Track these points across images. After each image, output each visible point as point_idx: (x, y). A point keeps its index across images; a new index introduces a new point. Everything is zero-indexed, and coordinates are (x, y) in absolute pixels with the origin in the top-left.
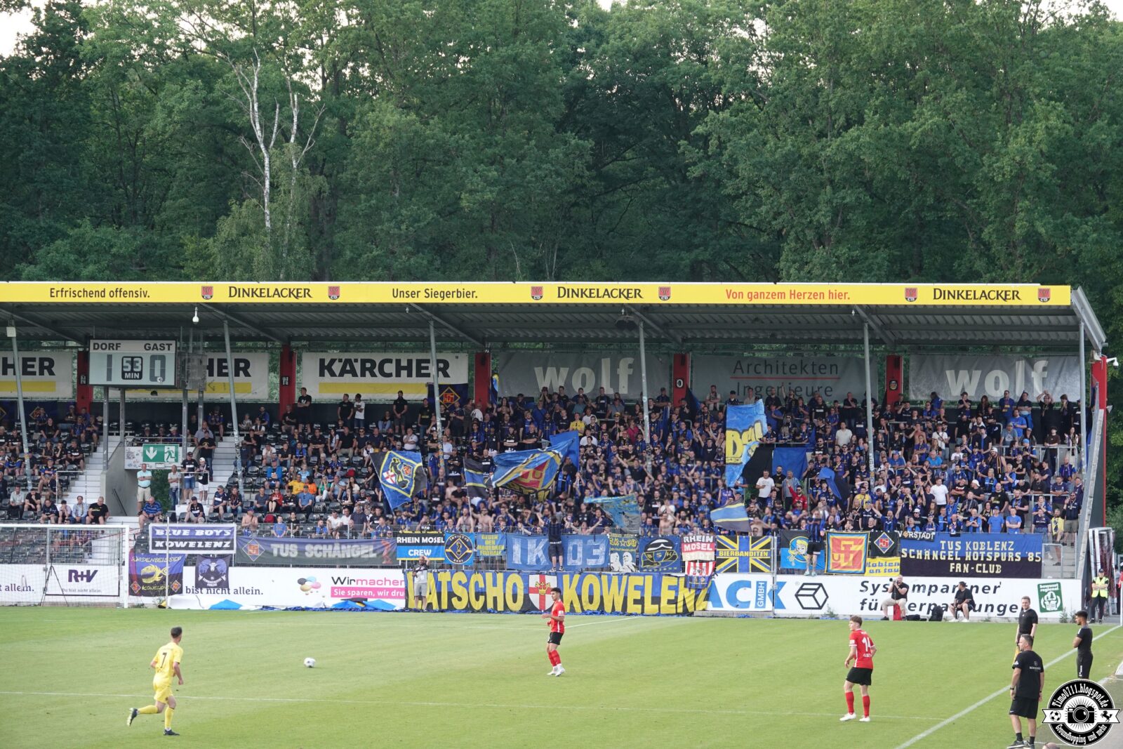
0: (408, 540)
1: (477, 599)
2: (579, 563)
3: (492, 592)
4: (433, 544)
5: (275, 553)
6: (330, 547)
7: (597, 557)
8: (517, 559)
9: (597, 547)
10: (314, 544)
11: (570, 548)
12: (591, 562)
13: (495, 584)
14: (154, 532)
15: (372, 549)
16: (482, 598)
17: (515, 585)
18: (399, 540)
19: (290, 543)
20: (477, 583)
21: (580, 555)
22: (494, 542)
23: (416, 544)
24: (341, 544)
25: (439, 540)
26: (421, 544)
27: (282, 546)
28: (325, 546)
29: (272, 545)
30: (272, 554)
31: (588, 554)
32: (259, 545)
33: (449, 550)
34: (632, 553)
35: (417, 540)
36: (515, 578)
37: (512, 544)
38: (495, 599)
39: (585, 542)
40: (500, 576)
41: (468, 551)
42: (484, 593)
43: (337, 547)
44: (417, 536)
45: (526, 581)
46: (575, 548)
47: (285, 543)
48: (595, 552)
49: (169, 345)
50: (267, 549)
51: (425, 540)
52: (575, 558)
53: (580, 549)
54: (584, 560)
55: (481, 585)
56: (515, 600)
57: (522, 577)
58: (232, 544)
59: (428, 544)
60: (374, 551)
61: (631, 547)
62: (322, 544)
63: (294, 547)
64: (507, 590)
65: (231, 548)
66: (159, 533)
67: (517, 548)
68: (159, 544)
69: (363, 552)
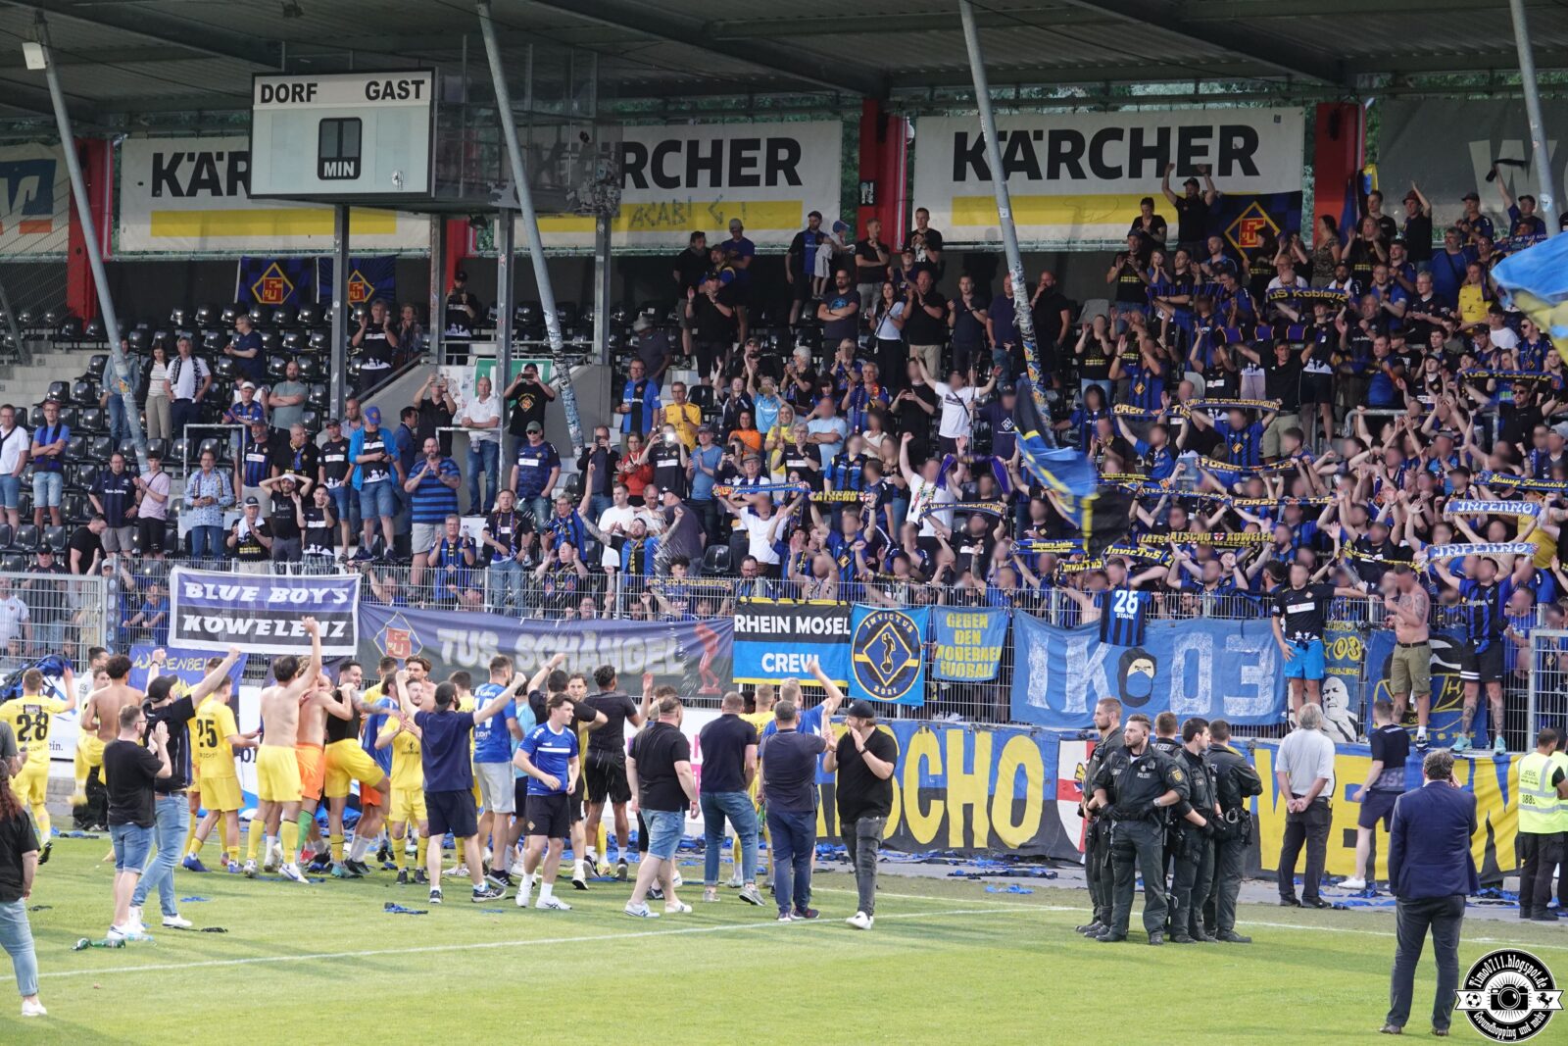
0: (761, 624)
1: (925, 811)
2: (1202, 708)
3: (963, 789)
4: (824, 639)
5: (446, 652)
6: (575, 643)
7: (1251, 691)
8: (1036, 689)
9: (1253, 660)
10: (537, 635)
11: (1179, 660)
12: (1237, 709)
13: (968, 768)
14: (182, 589)
15: (671, 651)
16: (936, 806)
17: (1021, 772)
18: (740, 623)
19: (481, 628)
20: (924, 760)
21: (1205, 683)
22: (977, 637)
23: (780, 637)
24: (601, 634)
25: (836, 626)
26: (793, 638)
27: (461, 636)
28: (562, 642)
29: (442, 632)
30: (439, 656)
31: (1229, 683)
32: (410, 632)
33: (863, 658)
34: (1347, 681)
35: (782, 624)
36: (1022, 750)
37: (1027, 646)
38: (968, 809)
39: (1220, 642)
40: (984, 741)
41: (911, 663)
42: (940, 793)
43: (590, 644)
44: (783, 611)
45: (1052, 761)
46: (1192, 658)
47: (469, 627)
48: (1249, 674)
49: (418, 83)
50: (430, 642)
51: (804, 626)
52: (1190, 689)
53: (1205, 665)
54: (1218, 701)
55: (935, 768)
56: (1017, 820)
57: (1042, 746)
58: (348, 629)
59: (810, 638)
60: (678, 657)
61: (1346, 663)
62: (556, 634)
63: (490, 640)
64: (1000, 784)
65: (345, 641)
66: (193, 591)
67: (1038, 657)
68: (192, 623)
69: (651, 658)
